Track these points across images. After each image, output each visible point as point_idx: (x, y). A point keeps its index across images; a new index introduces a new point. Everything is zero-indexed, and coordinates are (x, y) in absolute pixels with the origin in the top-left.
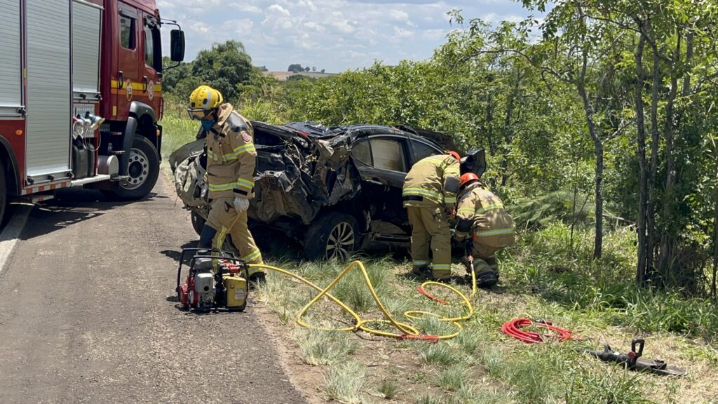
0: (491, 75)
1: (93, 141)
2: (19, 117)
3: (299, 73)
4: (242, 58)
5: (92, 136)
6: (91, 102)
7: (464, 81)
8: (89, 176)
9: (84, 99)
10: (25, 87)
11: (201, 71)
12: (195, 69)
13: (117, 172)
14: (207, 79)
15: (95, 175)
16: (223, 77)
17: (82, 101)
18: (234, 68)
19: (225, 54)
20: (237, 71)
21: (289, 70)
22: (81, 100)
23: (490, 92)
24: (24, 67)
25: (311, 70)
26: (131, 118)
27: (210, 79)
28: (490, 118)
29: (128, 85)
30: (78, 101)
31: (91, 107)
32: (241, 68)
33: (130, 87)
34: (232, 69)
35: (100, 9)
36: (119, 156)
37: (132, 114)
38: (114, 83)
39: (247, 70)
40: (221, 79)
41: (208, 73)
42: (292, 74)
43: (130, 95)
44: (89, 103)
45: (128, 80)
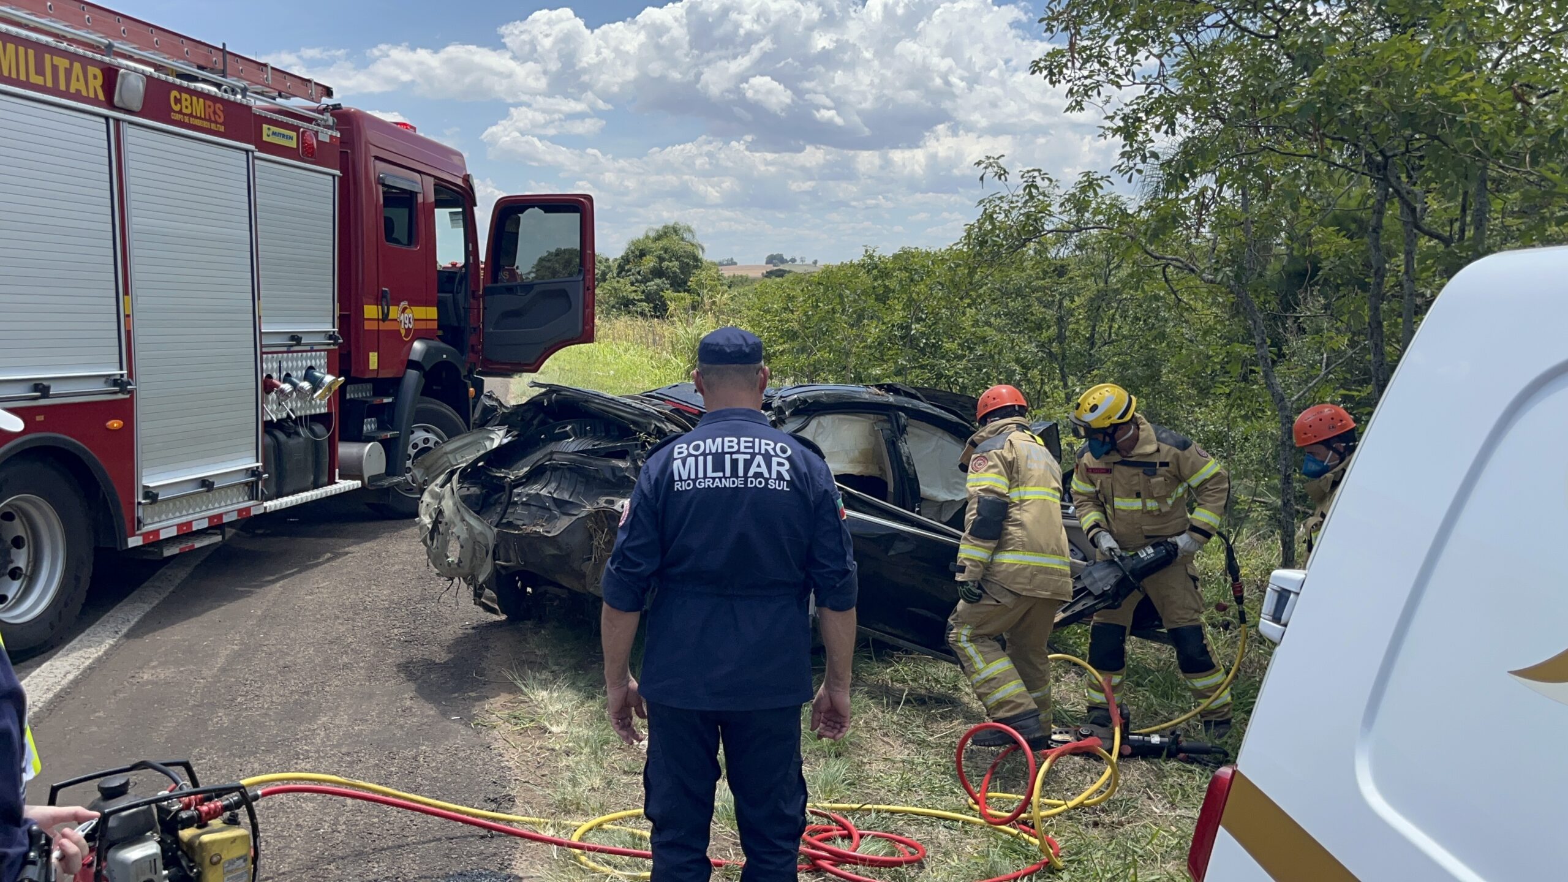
0: (1062, 266)
1: (323, 419)
2: (115, 393)
3: (781, 267)
4: (689, 248)
5: (324, 410)
6: (315, 348)
7: (1017, 278)
8: (316, 486)
9: (299, 344)
10: (128, 333)
11: (629, 270)
12: (621, 269)
13: (383, 471)
14: (637, 281)
15: (332, 481)
16: (660, 278)
17: (293, 349)
18: (677, 263)
19: (661, 243)
20: (681, 268)
21: (767, 263)
22: (292, 346)
23: (1060, 294)
24: (126, 293)
25: (798, 262)
26: (413, 374)
27: (641, 282)
28: (1060, 338)
29: (404, 311)
30: (285, 349)
31: (320, 358)
32: (688, 264)
33: (408, 314)
34: (674, 266)
35: (334, 176)
36: (387, 444)
37: (413, 364)
38: (371, 311)
39: (696, 267)
40: (658, 281)
41: (639, 273)
42: (771, 267)
43: (408, 330)
44: (311, 351)
45: (404, 304)
